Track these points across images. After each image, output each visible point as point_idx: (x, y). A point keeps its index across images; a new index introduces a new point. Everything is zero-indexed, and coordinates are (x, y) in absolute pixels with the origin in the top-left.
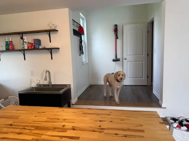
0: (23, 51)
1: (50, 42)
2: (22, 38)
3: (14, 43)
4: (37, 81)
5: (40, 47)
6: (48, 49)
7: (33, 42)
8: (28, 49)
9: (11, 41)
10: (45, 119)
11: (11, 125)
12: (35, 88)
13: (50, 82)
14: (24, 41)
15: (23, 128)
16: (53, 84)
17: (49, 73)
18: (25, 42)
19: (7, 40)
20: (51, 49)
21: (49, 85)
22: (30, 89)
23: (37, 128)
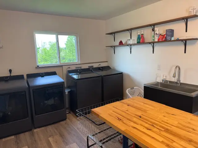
0: (153, 43)
1: (186, 31)
2: (153, 30)
3: (145, 36)
4: (164, 76)
5: (173, 39)
6: (182, 40)
7: (164, 34)
8: (158, 42)
9: (143, 34)
10: (176, 123)
11: (140, 117)
12: (161, 83)
13: (179, 80)
14: (156, 32)
15: (152, 125)
16: (181, 82)
17: (179, 68)
18: (156, 34)
19: (139, 34)
20: (186, 40)
21: (177, 83)
22: (155, 83)
23: (167, 130)
